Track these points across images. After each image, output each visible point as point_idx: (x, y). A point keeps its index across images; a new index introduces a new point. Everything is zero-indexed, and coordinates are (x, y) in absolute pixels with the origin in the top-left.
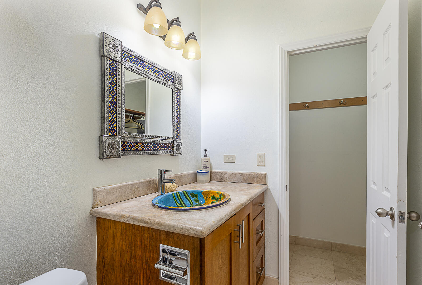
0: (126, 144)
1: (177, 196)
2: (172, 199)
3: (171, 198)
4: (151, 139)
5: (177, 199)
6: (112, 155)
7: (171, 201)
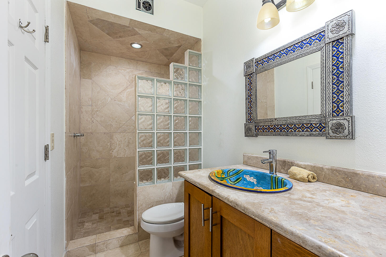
0: (259, 127)
1: (275, 180)
2: (269, 180)
3: (268, 178)
4: (283, 121)
5: (274, 183)
6: (249, 135)
7: (267, 180)
